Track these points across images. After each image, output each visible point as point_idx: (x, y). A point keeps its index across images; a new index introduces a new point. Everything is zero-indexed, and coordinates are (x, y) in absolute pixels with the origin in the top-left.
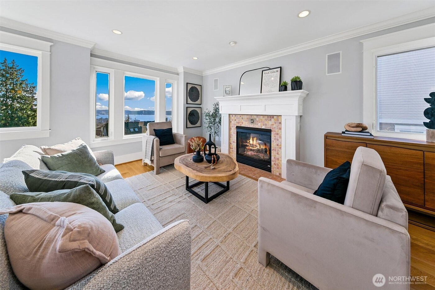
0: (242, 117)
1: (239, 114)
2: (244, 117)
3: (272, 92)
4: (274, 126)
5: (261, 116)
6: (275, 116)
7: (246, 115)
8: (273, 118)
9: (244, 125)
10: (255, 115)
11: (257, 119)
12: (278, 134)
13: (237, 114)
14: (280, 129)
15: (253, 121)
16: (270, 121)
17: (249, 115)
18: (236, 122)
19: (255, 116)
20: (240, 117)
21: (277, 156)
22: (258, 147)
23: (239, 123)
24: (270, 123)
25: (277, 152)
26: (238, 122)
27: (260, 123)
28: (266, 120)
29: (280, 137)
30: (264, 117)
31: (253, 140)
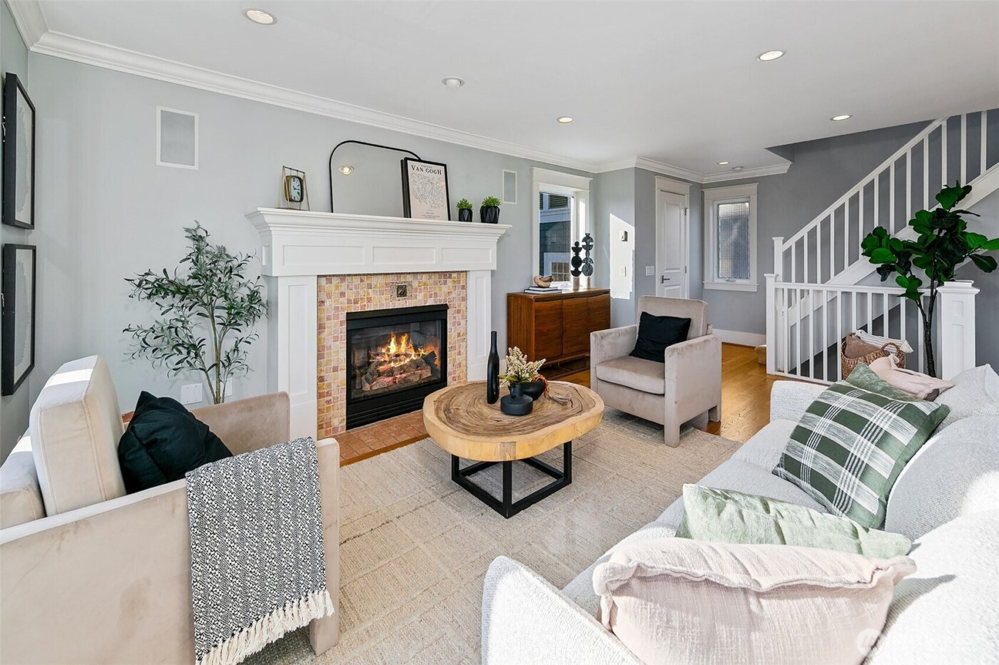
0: (367, 281)
1: (356, 275)
2: (374, 281)
3: (434, 217)
4: (453, 295)
5: (424, 275)
6: (455, 272)
7: (381, 274)
8: (450, 277)
9: (376, 305)
10: (410, 273)
11: (415, 284)
12: (459, 312)
13: (349, 275)
14: (464, 299)
15: (402, 292)
16: (444, 284)
17: (392, 274)
18: (344, 300)
19: (408, 276)
20: (362, 281)
21: (459, 359)
22: (413, 357)
23: (356, 302)
24: (445, 289)
25: (457, 351)
26: (352, 298)
27: (422, 294)
28: (435, 283)
29: (465, 317)
30: (430, 278)
31: (398, 343)
